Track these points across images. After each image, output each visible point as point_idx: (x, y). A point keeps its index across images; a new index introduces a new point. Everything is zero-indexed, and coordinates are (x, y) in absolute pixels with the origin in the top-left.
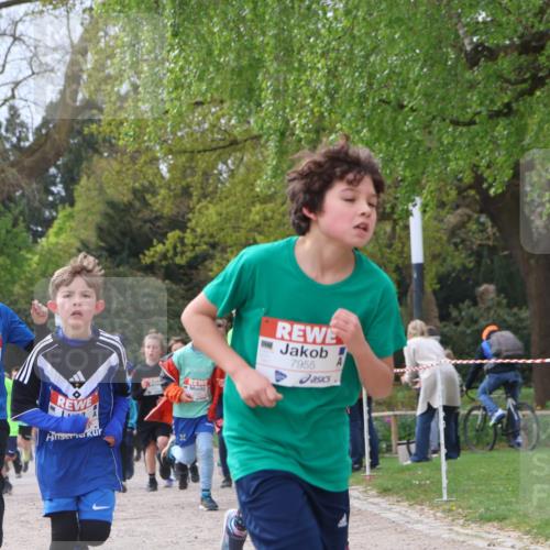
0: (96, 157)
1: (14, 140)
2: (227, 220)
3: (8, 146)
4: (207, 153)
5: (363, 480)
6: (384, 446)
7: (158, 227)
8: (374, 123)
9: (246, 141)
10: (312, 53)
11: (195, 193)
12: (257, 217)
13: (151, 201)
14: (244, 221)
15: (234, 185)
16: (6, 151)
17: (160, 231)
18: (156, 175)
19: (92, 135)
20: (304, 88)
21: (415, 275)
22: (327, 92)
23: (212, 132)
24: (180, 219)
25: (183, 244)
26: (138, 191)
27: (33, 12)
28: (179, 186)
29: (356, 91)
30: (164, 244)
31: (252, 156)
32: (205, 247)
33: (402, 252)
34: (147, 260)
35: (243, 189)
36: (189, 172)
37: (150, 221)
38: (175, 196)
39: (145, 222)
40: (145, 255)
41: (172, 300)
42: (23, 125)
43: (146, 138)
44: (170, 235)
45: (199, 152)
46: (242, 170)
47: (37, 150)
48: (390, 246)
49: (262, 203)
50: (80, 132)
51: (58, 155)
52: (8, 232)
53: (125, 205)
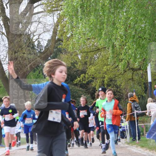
0: (61, 54)
1: (39, 50)
2: (97, 71)
3: (37, 52)
4: (91, 52)
5: (136, 143)
6: (142, 134)
7: (78, 73)
8: (137, 43)
9: (102, 49)
10: (120, 24)
11: (88, 64)
12: (105, 70)
13: (76, 66)
14: (102, 71)
15: (99, 61)
16: (37, 53)
17: (79, 74)
18: (77, 59)
19: (60, 48)
20: (118, 34)
21: (149, 85)
22: (124, 35)
23: (92, 46)
24: (84, 71)
25: (85, 78)
26: (73, 63)
27: (44, 15)
28: (84, 62)
29: (132, 35)
30: (80, 78)
31: (104, 53)
32: (91, 78)
33: (145, 79)
34: (75, 82)
35: (101, 62)
36: (86, 57)
37: (76, 72)
38: (83, 64)
39: (75, 72)
40: (74, 81)
41: (82, 93)
42: (41, 46)
43: (75, 49)
44: (81, 75)
45: (89, 52)
46: (101, 57)
47: (45, 53)
48: (142, 77)
49: (106, 66)
50: (57, 47)
51: (51, 54)
52: (38, 75)
53: (69, 67)
